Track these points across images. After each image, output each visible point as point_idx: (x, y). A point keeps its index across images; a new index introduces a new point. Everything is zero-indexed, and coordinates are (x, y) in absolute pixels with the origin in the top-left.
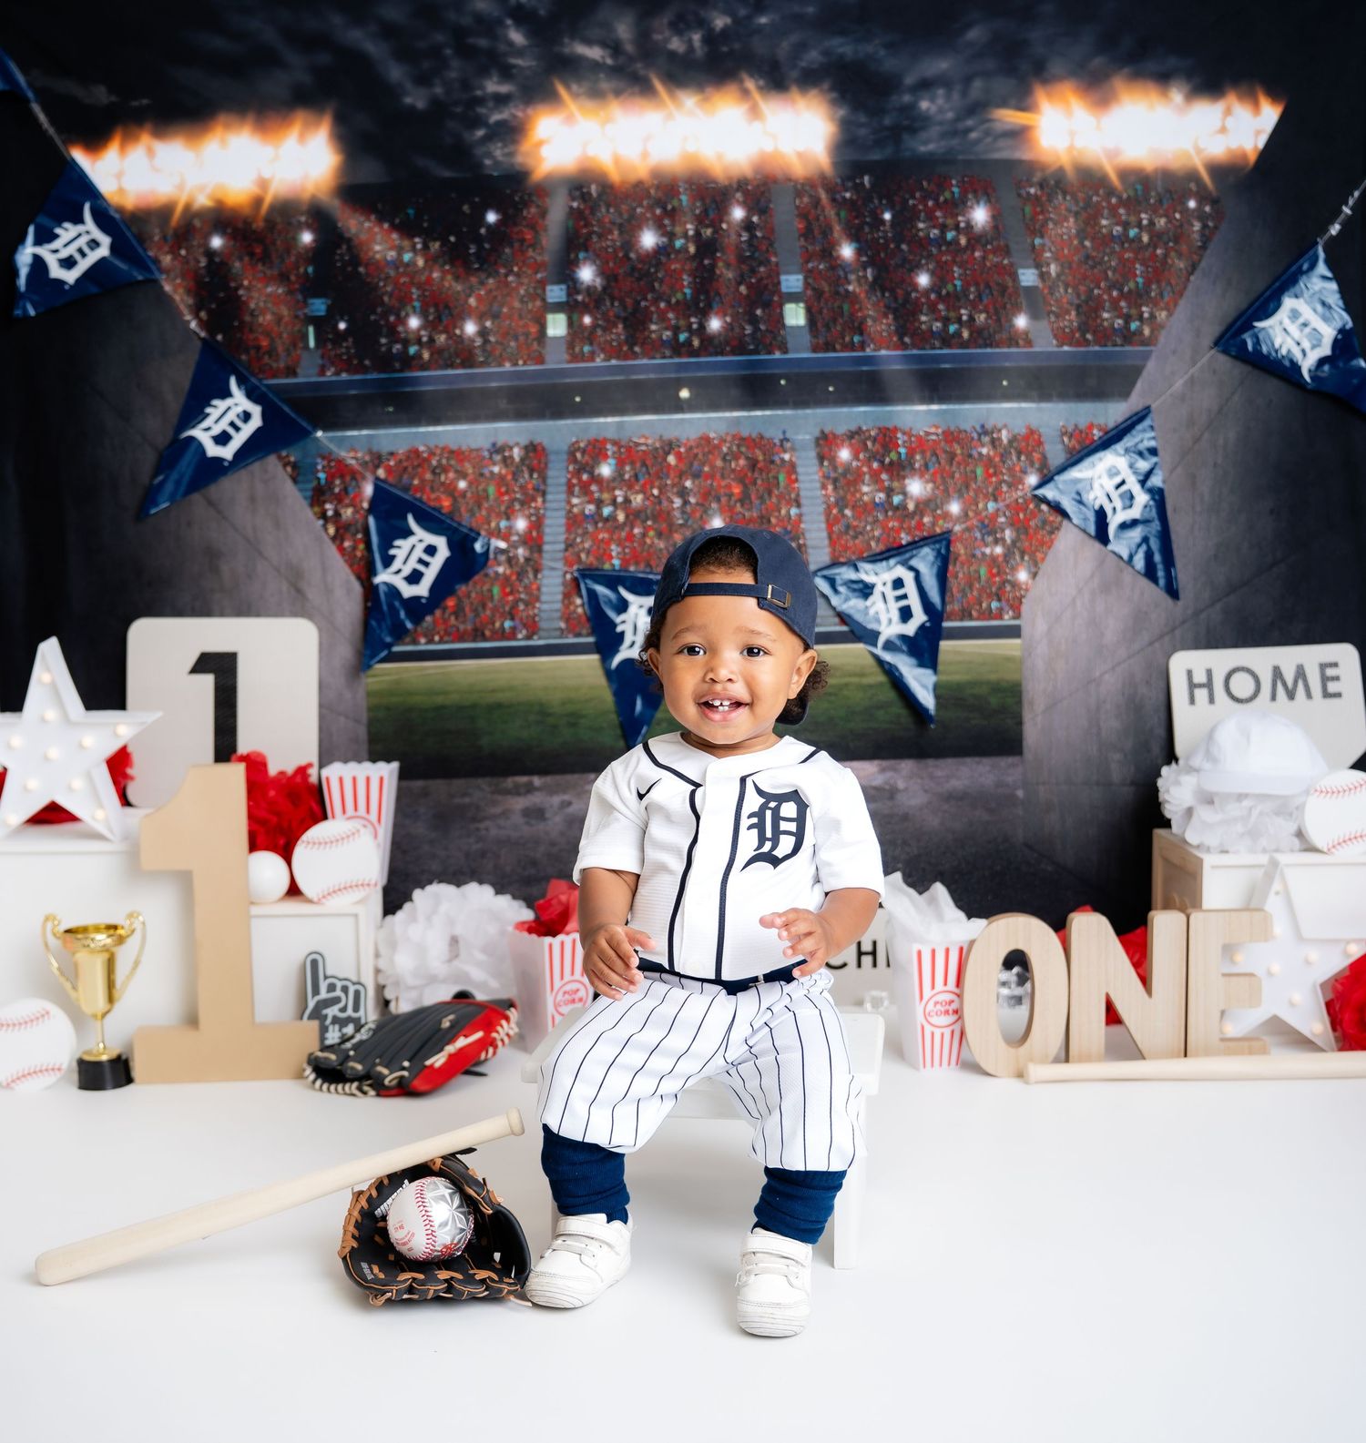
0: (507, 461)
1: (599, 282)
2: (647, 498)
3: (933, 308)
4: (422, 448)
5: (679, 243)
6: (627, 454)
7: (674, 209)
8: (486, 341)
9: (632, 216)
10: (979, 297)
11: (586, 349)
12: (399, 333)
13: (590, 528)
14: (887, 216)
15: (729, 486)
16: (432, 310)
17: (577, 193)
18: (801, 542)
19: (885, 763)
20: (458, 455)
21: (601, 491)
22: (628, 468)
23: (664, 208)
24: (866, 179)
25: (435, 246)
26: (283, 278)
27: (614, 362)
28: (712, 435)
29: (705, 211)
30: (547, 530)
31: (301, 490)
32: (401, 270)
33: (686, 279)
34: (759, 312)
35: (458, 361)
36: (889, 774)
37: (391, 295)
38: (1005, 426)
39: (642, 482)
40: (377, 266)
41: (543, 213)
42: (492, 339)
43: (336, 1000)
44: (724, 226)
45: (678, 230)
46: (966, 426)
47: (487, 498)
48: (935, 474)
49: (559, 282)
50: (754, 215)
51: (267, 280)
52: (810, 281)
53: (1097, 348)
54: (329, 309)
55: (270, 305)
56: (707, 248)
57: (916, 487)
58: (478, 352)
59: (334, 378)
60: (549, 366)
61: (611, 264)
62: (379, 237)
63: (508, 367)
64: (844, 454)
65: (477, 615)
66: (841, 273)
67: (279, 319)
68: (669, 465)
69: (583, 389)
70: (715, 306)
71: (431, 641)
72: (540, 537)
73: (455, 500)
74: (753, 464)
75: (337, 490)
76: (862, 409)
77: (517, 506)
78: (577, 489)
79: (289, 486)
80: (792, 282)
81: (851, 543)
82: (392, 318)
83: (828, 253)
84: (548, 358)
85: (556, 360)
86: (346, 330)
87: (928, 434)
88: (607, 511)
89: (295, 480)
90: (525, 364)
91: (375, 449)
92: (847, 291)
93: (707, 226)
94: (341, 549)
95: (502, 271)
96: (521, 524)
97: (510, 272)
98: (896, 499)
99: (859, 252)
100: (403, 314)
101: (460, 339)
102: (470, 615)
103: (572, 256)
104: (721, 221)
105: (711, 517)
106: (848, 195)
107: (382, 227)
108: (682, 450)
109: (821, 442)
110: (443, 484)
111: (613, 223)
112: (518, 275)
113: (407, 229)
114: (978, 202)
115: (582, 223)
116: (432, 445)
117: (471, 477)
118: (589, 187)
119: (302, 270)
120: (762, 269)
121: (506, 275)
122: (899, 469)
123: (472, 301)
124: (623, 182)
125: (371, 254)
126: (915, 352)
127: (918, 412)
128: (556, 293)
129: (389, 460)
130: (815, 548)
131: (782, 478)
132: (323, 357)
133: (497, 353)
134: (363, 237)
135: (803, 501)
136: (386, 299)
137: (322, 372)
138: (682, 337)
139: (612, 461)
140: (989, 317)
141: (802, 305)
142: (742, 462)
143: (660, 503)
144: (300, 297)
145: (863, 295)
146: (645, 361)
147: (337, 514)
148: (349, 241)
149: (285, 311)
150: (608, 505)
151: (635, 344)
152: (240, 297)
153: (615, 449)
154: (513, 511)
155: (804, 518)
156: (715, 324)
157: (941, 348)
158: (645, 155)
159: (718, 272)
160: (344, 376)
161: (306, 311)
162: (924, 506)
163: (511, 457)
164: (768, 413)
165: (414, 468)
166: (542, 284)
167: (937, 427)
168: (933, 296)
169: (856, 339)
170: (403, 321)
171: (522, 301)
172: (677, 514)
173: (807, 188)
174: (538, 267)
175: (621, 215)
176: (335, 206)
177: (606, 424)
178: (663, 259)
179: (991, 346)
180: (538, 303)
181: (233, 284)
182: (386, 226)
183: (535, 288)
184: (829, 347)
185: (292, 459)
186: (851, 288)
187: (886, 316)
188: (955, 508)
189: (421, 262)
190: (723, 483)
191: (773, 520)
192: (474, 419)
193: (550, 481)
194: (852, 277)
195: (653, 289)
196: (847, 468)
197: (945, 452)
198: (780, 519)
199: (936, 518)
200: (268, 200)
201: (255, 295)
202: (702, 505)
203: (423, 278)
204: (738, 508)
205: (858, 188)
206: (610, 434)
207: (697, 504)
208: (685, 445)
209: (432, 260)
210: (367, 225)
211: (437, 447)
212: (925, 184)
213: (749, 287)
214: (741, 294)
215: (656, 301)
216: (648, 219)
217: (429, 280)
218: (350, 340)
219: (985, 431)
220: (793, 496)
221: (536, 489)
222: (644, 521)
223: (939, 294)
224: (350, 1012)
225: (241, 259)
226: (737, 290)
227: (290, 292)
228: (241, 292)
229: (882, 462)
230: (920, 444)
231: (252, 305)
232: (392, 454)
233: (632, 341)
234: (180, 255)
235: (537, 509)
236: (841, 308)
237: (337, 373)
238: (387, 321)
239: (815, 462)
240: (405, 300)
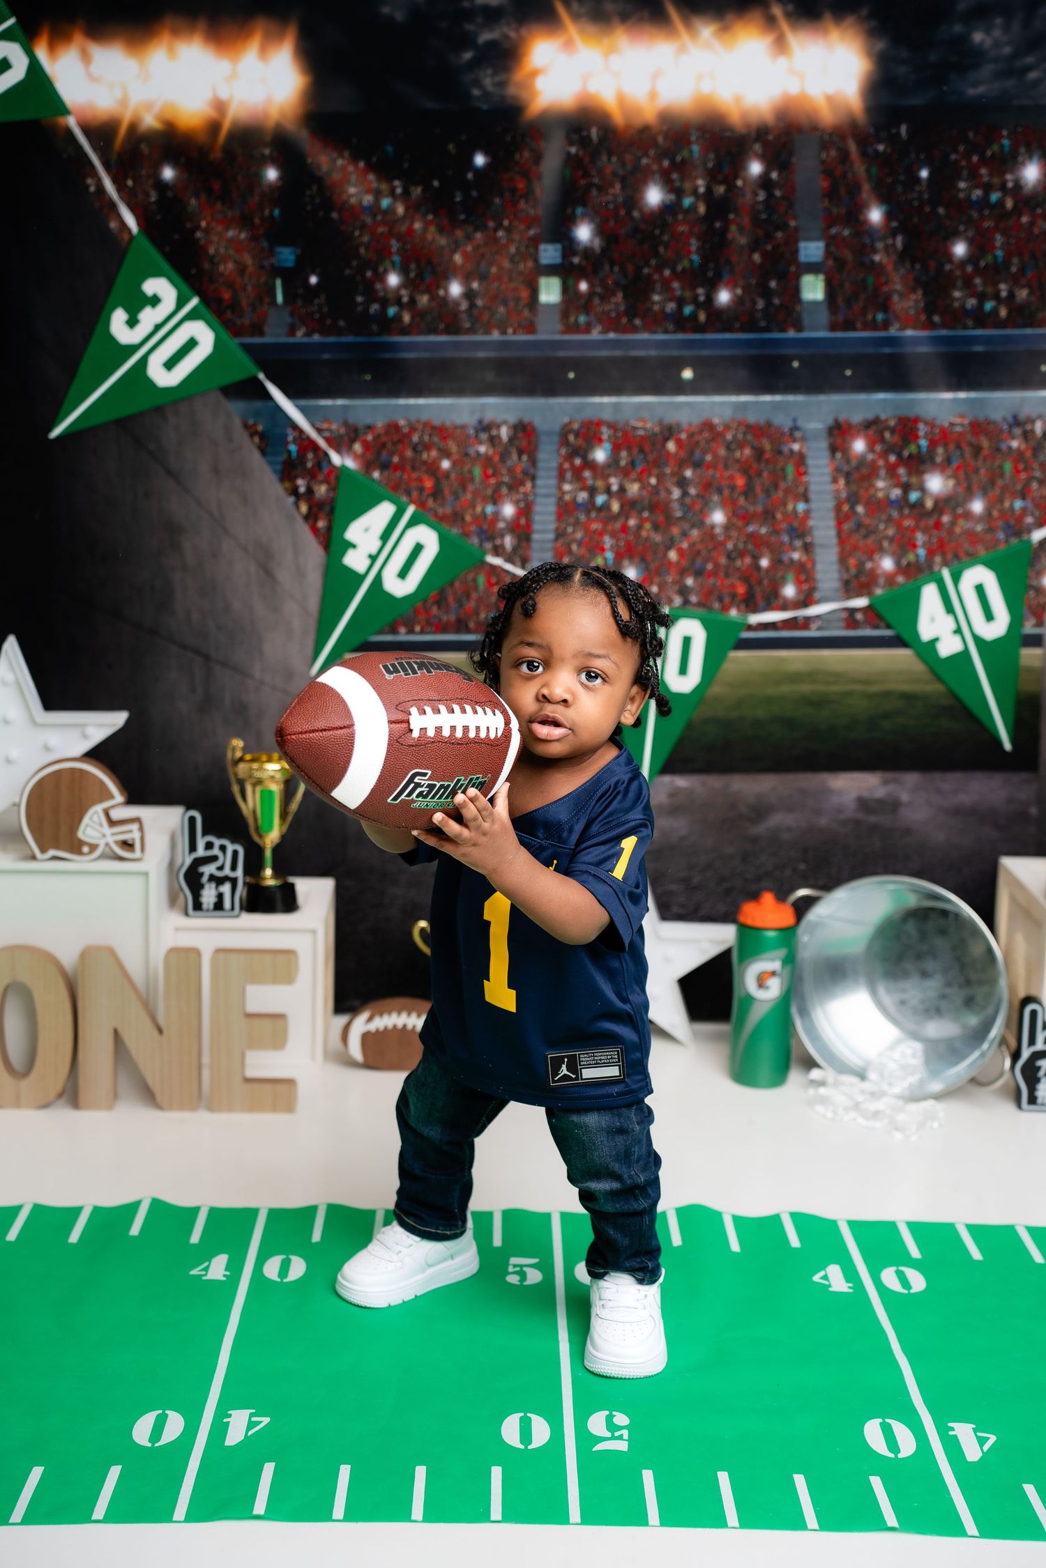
0: (493, 440)
1: (597, 244)
2: (643, 487)
3: (968, 284)
4: (402, 422)
5: (687, 201)
6: (624, 439)
7: (683, 161)
8: (472, 305)
9: (637, 168)
10: (1022, 270)
11: (582, 319)
12: (376, 291)
13: (583, 517)
14: (924, 174)
15: (732, 478)
16: (413, 266)
17: (575, 137)
18: (808, 540)
19: (890, 775)
20: (442, 432)
21: (595, 477)
22: (624, 454)
23: (673, 160)
24: (903, 129)
25: (417, 191)
26: (245, 221)
27: (612, 335)
28: (716, 421)
29: (719, 165)
30: (537, 518)
31: (270, 463)
32: (379, 218)
33: (694, 244)
34: (773, 284)
35: (442, 326)
36: (891, 788)
37: (367, 246)
38: (1040, 417)
39: (639, 468)
40: (354, 212)
41: (538, 158)
42: (479, 302)
44: (739, 183)
45: (687, 186)
46: (996, 416)
47: (472, 479)
48: (959, 468)
49: (552, 240)
50: (773, 169)
51: (227, 224)
52: (832, 249)
54: (299, 260)
55: (231, 252)
56: (719, 208)
57: (936, 484)
58: (464, 317)
59: (306, 340)
60: (541, 336)
61: (612, 223)
62: (353, 178)
63: (496, 335)
64: (859, 446)
65: (460, 605)
66: (868, 241)
67: (242, 269)
68: (668, 454)
69: (575, 364)
70: (726, 277)
71: (411, 631)
72: (528, 526)
73: (438, 481)
74: (759, 453)
75: (309, 465)
76: (881, 396)
77: (504, 490)
78: (569, 475)
79: (256, 458)
80: (812, 250)
81: (861, 543)
82: (369, 274)
83: (855, 216)
84: (540, 327)
85: (548, 331)
86: (318, 284)
87: (952, 424)
88: (600, 499)
89: (263, 452)
90: (514, 333)
91: (351, 420)
92: (872, 262)
93: (720, 183)
94: (314, 530)
95: (491, 224)
96: (508, 510)
97: (499, 226)
98: (914, 496)
99: (889, 216)
100: (381, 269)
101: (445, 301)
102: (453, 605)
103: (569, 211)
104: (736, 177)
105: (711, 510)
106: (881, 148)
107: (356, 166)
108: (683, 436)
109: (836, 432)
110: (425, 463)
111: (614, 174)
112: (508, 230)
113: (385, 170)
114: (1030, 158)
115: (580, 173)
116: (413, 418)
117: (455, 457)
118: (589, 130)
119: (267, 212)
120: (779, 235)
121: (496, 230)
122: (919, 464)
123: (458, 258)
124: (628, 127)
125: (345, 197)
126: (944, 332)
127: (943, 400)
128: (549, 253)
129: (366, 434)
130: (823, 546)
131: (790, 470)
132: (292, 315)
133: (486, 317)
134: (336, 176)
135: (812, 496)
136: (362, 251)
137: (292, 331)
138: (688, 310)
139: (607, 446)
140: (1031, 293)
141: (821, 277)
142: (747, 452)
143: (657, 493)
144: (265, 244)
145: (890, 268)
146: (645, 336)
147: (310, 491)
148: (319, 181)
149: (249, 260)
150: (602, 493)
151: (634, 316)
152: (199, 240)
153: (611, 432)
154: (500, 496)
155: (813, 515)
156: (724, 297)
157: (974, 328)
158: (653, 95)
159: (730, 236)
160: (316, 338)
161: (273, 261)
162: (943, 504)
163: (498, 437)
164: (778, 398)
165: (394, 443)
166: (535, 242)
167: (962, 416)
168: (969, 269)
169: (880, 317)
170: (382, 278)
171: (512, 261)
172: (675, 506)
173: (835, 139)
174: (530, 222)
175: (623, 165)
176: (303, 136)
177: (603, 404)
178: (670, 219)
179: (1031, 325)
180: (530, 264)
181: (189, 225)
182: (361, 164)
183: (527, 247)
184: (848, 325)
185: (260, 428)
186: (877, 258)
187: (914, 290)
188: (977, 506)
189: (400, 210)
190: (727, 474)
191: (779, 516)
192: (459, 392)
193: (540, 465)
194: (879, 245)
195: (656, 255)
196: (862, 460)
197: (971, 445)
198: (785, 514)
199: (956, 518)
200: (226, 125)
201: (215, 238)
202: (703, 497)
203: (404, 228)
204: (742, 501)
205: (893, 139)
206: (607, 416)
207: (698, 495)
208: (687, 431)
209: (414, 208)
210: (340, 162)
211: (418, 421)
212: (971, 135)
213: (764, 255)
214: (753, 263)
215: (659, 269)
216: (653, 173)
217: (410, 231)
218: (323, 297)
219: (1016, 422)
220: (801, 489)
221: (525, 473)
222: (640, 512)
223: (976, 265)
225: (197, 197)
226: (750, 257)
227: (254, 238)
228: (198, 235)
229: (899, 456)
230: (943, 436)
231: (212, 251)
232: (370, 428)
233: (632, 312)
234: (126, 186)
235: (526, 494)
236: (864, 280)
237: (308, 334)
238: (364, 276)
239: (826, 453)
240: (383, 253)
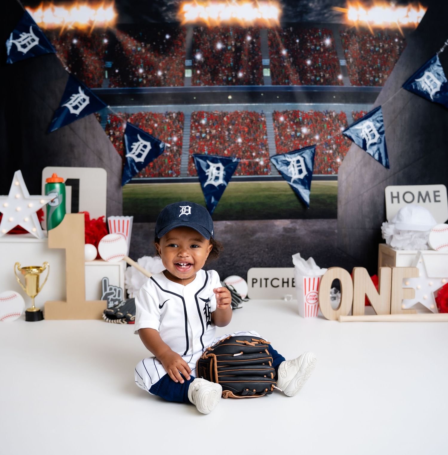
0: (171, 118)
1: (202, 60)
2: (217, 131)
3: (312, 72)
4: (143, 113)
5: (229, 47)
6: (211, 116)
7: (228, 36)
8: (165, 78)
9: (214, 38)
10: (327, 69)
11: (198, 81)
12: (136, 74)
13: (198, 141)
14: (298, 41)
15: (244, 128)
16: (147, 67)
17: (196, 30)
18: (267, 147)
19: (293, 220)
20: (154, 115)
21: (202, 128)
22: (211, 121)
23: (225, 36)
24: (291, 29)
25: (149, 45)
26: (97, 54)
27: (207, 86)
28: (239, 111)
29: (238, 37)
30: (184, 141)
31: (102, 126)
32: (137, 53)
33: (231, 60)
34: (255, 71)
35: (155, 84)
36: (294, 224)
37: (133, 61)
38: (334, 111)
39: (215, 126)
40: (129, 52)
41: (185, 36)
42: (167, 77)
43: (112, 293)
44: (244, 42)
45: (229, 43)
46: (321, 111)
47: (164, 130)
48: (311, 126)
49: (189, 59)
50: (254, 39)
51: (92, 55)
52: (272, 61)
53: (364, 86)
54: (113, 65)
55: (93, 63)
56: (238, 49)
57: (305, 130)
58: (162, 81)
59: (114, 89)
60: (185, 87)
61: (207, 54)
62: (130, 42)
63: (172, 87)
64: (282, 119)
65: (160, 168)
66: (282, 59)
67: (96, 68)
68: (224, 121)
69: (197, 95)
70: (241, 69)
71: (144, 177)
72: (181, 144)
73: (153, 130)
74: (252, 121)
75: (114, 126)
76: (288, 104)
77: (174, 133)
78: (194, 128)
79: (98, 124)
80: (266, 62)
81: (283, 148)
82: (134, 69)
83: (278, 52)
84: (185, 84)
85: (188, 85)
86: (118, 72)
87: (309, 113)
88: (203, 135)
89: (100, 122)
90: (178, 86)
91: (127, 112)
92: (284, 65)
93: (239, 42)
94: (115, 146)
95: (171, 55)
96: (175, 139)
97: (173, 55)
98: (298, 134)
99: (288, 52)
100: (137, 68)
101: (156, 77)
102: (158, 169)
103: (194, 50)
104: (243, 41)
105: (237, 138)
106: (285, 34)
107: (131, 39)
108: (229, 116)
109: (274, 115)
110: (149, 125)
111: (208, 40)
112: (176, 56)
113: (139, 40)
114: (327, 37)
115: (197, 40)
116: (146, 111)
117: (159, 123)
118: (200, 28)
119: (104, 52)
120: (256, 57)
121: (172, 56)
122: (299, 124)
123: (161, 64)
124: (211, 27)
125: (127, 47)
126: (305, 86)
127: (306, 105)
128: (188, 63)
129: (131, 116)
130: (271, 149)
131: (261, 126)
132: (110, 81)
133: (168, 82)
134: (125, 42)
135: (268, 134)
136: (132, 63)
137: (110, 86)
138: (230, 79)
139: (206, 119)
140: (330, 75)
141: (269, 69)
142: (248, 120)
143: (221, 133)
144: (103, 61)
145: (289, 67)
146: (217, 86)
147: (114, 134)
148: (120, 43)
149: (98, 65)
150: (204, 133)
151: (214, 80)
152: (83, 60)
153: (207, 115)
154: (173, 134)
155: (268, 139)
156: (240, 75)
157: (314, 85)
158: (219, 18)
159: (242, 57)
160: (117, 88)
161: (105, 66)
162: (307, 136)
163: (172, 117)
164: (257, 104)
165: (140, 119)
166: (184, 60)
167: (312, 111)
168: (312, 68)
169: (287, 81)
170: (137, 70)
171: (177, 65)
172: (226, 137)
173: (272, 31)
174: (183, 54)
175: (210, 37)
176: (115, 31)
177: (204, 107)
178: (224, 52)
179: (330, 85)
180: (182, 66)
181: (80, 56)
183: (181, 61)
184: (277, 83)
185: (99, 115)
186: (285, 64)
187: (296, 74)
188: (317, 137)
189: (144, 51)
190: (242, 127)
191: (258, 140)
192: (160, 103)
193: (185, 125)
194: (286, 61)
195: (220, 62)
196: (283, 123)
197: (314, 119)
198: (260, 140)
199: (311, 140)
200: (93, 28)
201: (88, 59)
202: (235, 134)
203: (144, 56)
204: (247, 135)
205: (288, 31)
206: (205, 110)
207: (233, 134)
208: (230, 114)
209: (147, 50)
210: (126, 37)
211: (148, 112)
212: (310, 31)
213: (252, 63)
214: (249, 65)
215: (221, 66)
216: (219, 39)
217: (146, 57)
218: (120, 76)
219: (327, 113)
220: (265, 132)
221: (180, 127)
222: (216, 139)
223: (314, 67)
224: (117, 297)
225: (83, 47)
226: (248, 63)
227: (100, 59)
228: (83, 58)
229: (294, 122)
230: (306, 116)
231: (87, 63)
232: (133, 114)
233: (213, 79)
234: (62, 45)
235: (180, 134)
236: (282, 71)
237: (115, 87)
238: (132, 70)
239: (272, 121)
240: (138, 63)
